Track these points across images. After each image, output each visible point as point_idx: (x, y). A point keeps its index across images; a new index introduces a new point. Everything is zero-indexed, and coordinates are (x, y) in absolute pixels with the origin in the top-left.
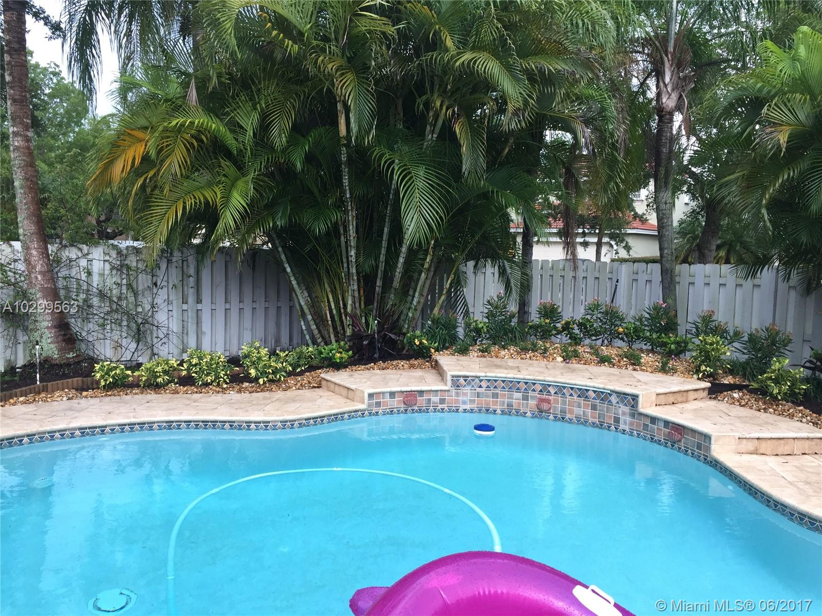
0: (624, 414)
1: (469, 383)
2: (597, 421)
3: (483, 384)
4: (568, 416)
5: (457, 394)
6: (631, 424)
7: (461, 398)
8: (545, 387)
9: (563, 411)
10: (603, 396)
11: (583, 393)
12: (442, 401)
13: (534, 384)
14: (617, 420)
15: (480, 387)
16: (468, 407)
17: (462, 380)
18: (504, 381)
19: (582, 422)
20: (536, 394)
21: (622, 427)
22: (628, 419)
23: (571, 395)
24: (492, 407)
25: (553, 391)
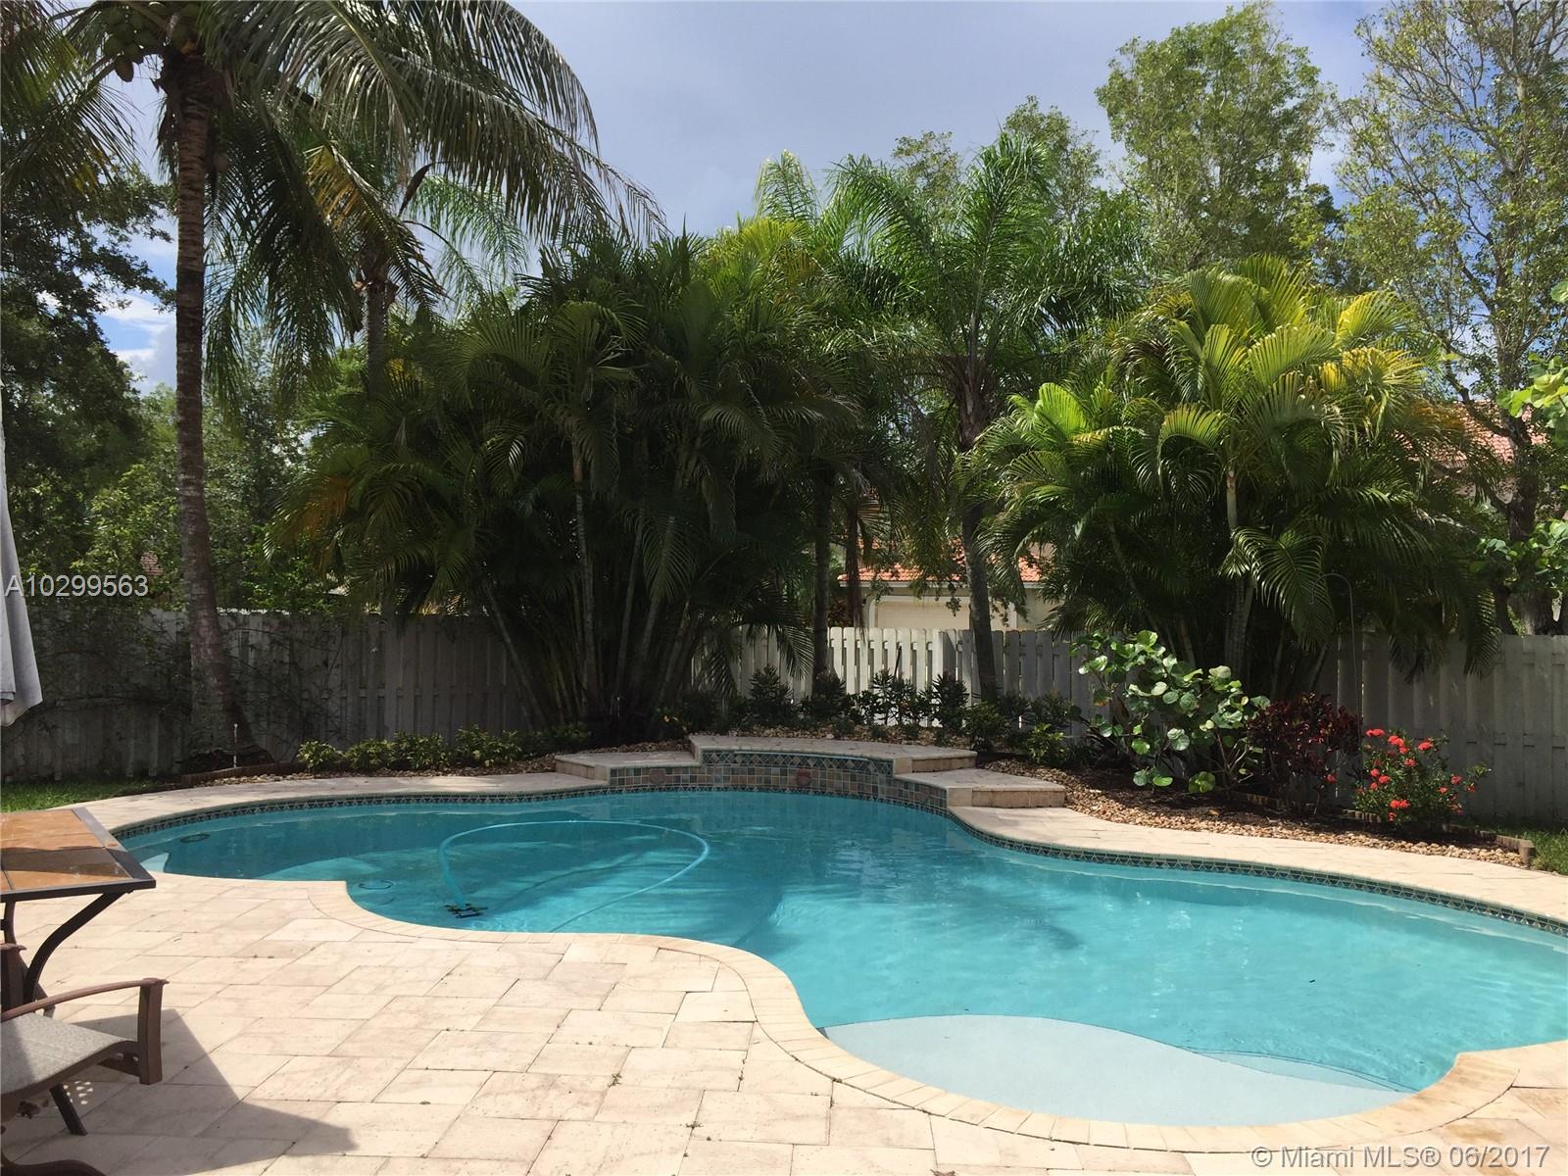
0: (881, 782)
1: (722, 759)
2: (856, 792)
3: (737, 759)
4: (828, 790)
5: (710, 771)
6: (888, 792)
7: (714, 775)
8: (804, 759)
9: (823, 785)
10: (861, 765)
11: (842, 763)
12: (693, 779)
13: (792, 757)
14: (875, 789)
15: (735, 762)
16: (722, 785)
17: (714, 754)
18: (760, 755)
19: (841, 793)
20: (794, 768)
21: (880, 795)
22: (885, 786)
23: (831, 767)
24: (748, 785)
25: (812, 765)
